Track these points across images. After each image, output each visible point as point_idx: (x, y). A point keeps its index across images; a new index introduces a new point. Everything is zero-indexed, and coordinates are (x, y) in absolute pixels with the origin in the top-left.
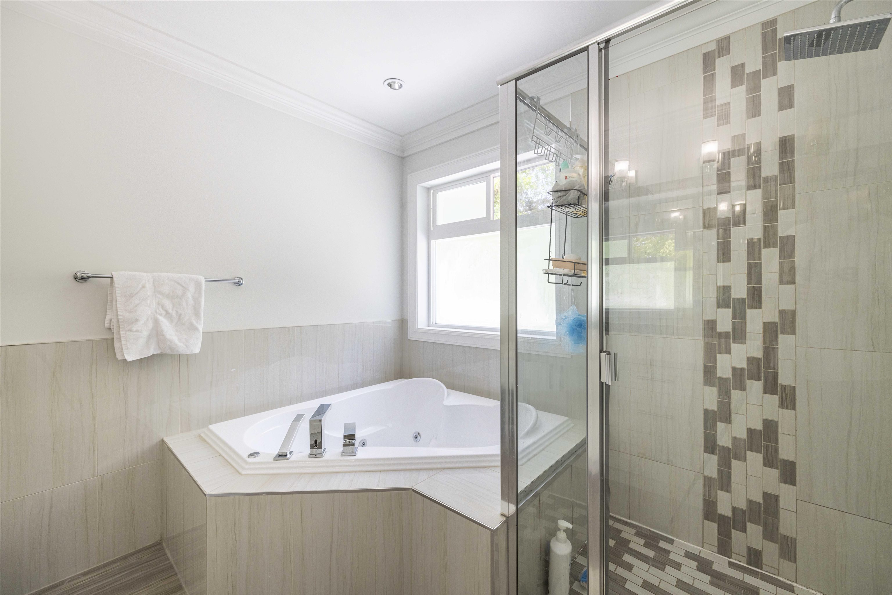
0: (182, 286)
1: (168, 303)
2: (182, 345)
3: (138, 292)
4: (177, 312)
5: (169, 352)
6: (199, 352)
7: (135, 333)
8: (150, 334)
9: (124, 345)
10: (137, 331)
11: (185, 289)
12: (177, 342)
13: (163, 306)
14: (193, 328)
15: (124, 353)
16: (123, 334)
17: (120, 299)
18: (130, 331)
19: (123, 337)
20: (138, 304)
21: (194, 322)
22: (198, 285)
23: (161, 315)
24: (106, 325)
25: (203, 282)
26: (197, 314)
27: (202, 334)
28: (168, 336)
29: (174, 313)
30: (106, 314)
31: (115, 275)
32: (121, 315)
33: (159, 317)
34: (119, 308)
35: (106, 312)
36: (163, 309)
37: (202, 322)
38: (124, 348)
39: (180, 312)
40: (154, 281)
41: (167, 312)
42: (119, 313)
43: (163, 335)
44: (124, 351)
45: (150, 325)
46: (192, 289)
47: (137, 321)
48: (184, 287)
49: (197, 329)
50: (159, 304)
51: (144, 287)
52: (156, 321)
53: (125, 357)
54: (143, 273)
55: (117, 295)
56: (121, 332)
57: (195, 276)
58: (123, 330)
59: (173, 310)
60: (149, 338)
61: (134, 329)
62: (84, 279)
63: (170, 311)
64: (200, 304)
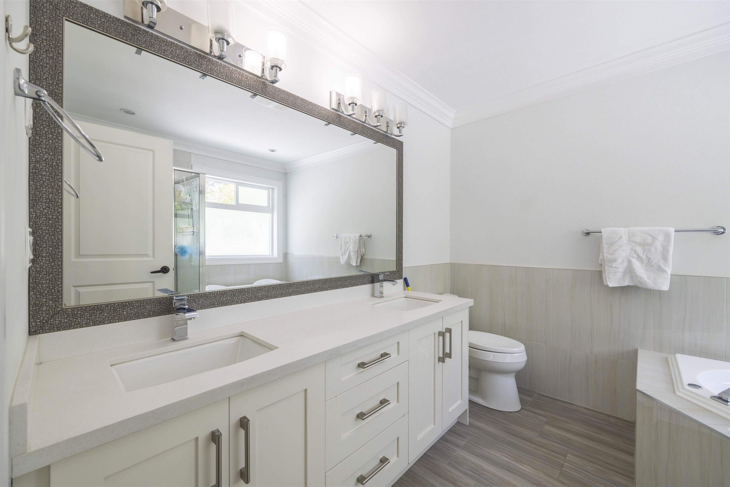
0: (652, 236)
1: (639, 250)
2: (650, 282)
3: (617, 241)
4: (647, 256)
5: (639, 285)
6: (667, 290)
7: (614, 269)
8: (625, 271)
9: (607, 275)
10: (616, 267)
11: (654, 239)
12: (647, 280)
13: (635, 252)
14: (661, 270)
15: (607, 281)
16: (607, 268)
17: (605, 246)
18: (611, 267)
19: (607, 270)
20: (617, 249)
21: (662, 266)
22: (667, 236)
23: (633, 257)
24: (599, 262)
25: (673, 233)
26: (665, 258)
27: (670, 276)
28: (638, 274)
29: (644, 257)
30: (599, 256)
31: (603, 230)
32: (605, 256)
33: (632, 259)
34: (605, 251)
35: (600, 254)
36: (635, 254)
37: (671, 266)
38: (607, 278)
39: (649, 256)
40: (629, 233)
41: (638, 256)
42: (604, 255)
43: (635, 272)
44: (607, 279)
45: (625, 264)
46: (661, 238)
47: (615, 260)
48: (653, 237)
49: (664, 271)
50: (632, 250)
51: (621, 238)
52: (629, 262)
53: (607, 284)
54: (621, 228)
55: (604, 243)
56: (606, 267)
57: (665, 228)
58: (606, 266)
59: (643, 254)
60: (625, 273)
61: (614, 266)
62: (588, 234)
63: (641, 255)
64: (668, 251)
